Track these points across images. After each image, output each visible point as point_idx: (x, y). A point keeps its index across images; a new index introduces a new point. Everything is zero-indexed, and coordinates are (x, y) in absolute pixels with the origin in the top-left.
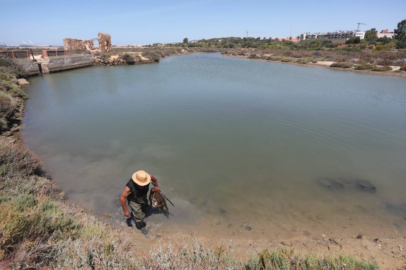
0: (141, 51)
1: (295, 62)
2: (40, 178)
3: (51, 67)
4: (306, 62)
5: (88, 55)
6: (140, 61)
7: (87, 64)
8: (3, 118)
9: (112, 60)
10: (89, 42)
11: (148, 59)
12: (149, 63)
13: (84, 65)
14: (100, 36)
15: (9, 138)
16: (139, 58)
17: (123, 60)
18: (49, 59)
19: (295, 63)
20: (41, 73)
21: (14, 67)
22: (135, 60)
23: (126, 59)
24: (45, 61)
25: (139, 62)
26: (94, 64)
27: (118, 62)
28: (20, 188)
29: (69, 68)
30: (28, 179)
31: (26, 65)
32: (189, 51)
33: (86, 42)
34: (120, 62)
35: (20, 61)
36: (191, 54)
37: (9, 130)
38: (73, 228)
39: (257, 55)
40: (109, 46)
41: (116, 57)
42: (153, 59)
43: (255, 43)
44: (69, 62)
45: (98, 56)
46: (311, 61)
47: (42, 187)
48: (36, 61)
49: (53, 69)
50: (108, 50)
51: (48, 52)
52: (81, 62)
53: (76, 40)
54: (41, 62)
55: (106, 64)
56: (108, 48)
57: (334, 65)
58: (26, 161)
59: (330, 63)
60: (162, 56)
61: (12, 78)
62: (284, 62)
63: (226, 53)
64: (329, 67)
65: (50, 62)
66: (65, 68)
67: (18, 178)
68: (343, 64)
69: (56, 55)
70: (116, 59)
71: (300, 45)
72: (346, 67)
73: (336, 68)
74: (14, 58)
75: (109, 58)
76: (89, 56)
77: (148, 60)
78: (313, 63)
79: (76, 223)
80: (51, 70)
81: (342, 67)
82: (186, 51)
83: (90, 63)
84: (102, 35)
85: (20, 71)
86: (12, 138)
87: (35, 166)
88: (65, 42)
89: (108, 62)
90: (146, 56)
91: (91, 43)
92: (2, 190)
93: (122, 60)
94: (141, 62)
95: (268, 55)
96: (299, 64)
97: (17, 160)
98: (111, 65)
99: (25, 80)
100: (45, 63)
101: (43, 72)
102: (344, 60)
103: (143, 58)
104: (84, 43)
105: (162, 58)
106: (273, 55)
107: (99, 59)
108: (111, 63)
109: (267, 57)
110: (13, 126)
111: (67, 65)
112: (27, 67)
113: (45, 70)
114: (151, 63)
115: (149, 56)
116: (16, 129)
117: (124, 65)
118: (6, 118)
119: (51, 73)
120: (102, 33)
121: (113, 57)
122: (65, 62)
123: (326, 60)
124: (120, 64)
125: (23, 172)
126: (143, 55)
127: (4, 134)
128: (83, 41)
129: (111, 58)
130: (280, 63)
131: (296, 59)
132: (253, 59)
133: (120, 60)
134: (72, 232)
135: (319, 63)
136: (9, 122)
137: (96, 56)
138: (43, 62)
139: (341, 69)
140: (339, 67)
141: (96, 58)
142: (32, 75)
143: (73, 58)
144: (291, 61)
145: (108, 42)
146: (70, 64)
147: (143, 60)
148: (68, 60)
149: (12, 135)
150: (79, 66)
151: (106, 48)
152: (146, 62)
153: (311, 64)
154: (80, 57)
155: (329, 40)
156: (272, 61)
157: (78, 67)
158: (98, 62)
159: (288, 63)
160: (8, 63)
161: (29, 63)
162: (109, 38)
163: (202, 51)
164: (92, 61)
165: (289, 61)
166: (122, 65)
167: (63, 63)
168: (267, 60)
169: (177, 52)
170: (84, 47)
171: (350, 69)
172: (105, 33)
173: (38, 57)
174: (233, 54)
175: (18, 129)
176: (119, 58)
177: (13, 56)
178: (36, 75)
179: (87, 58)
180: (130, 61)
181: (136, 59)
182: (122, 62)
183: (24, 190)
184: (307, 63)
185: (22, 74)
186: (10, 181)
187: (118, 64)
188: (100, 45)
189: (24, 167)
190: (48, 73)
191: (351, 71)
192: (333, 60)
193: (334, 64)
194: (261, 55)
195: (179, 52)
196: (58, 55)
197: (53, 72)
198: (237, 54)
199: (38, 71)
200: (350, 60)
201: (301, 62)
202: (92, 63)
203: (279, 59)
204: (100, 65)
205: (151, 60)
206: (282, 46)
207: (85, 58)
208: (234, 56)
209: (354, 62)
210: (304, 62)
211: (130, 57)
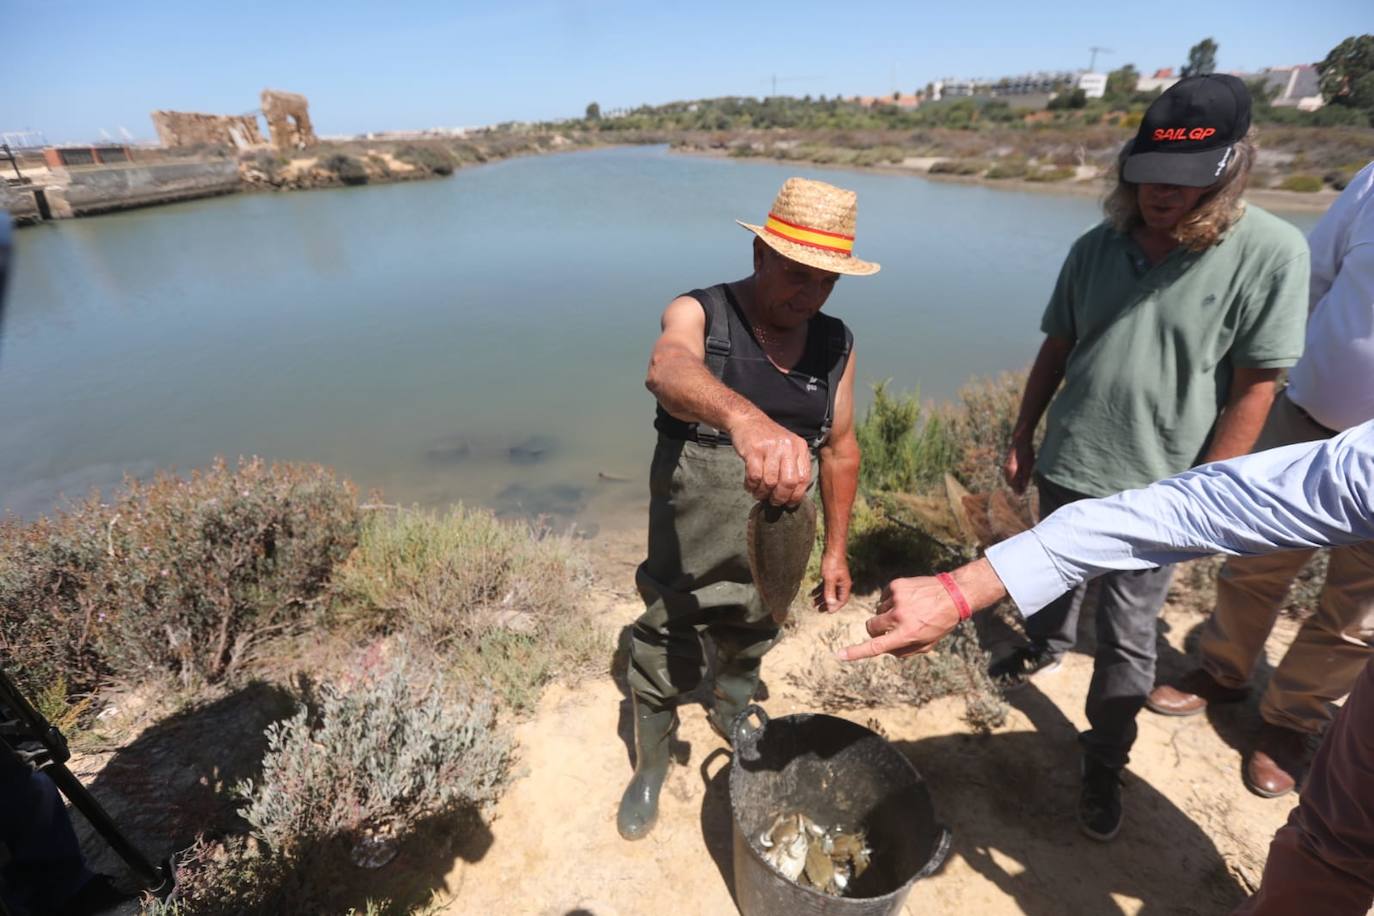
1: (845, 163)
3: (77, 197)
4: (872, 161)
6: (386, 172)
7: (211, 186)
9: (296, 172)
10: (243, 122)
11: (409, 167)
12: (416, 179)
13: (203, 190)
14: (270, 99)
16: (380, 164)
17: (329, 174)
18: (68, 175)
19: (847, 166)
20: (46, 216)
22: (368, 171)
23: (339, 170)
24: (52, 180)
25: (382, 177)
26: (238, 187)
27: (312, 179)
29: (145, 199)
32: (578, 142)
33: (231, 121)
34: (319, 177)
36: (583, 150)
39: (755, 146)
40: (303, 131)
41: (308, 164)
42: (429, 166)
44: (146, 183)
45: (251, 164)
46: (888, 158)
48: (27, 180)
49: (84, 203)
50: (300, 143)
51: (62, 152)
52: (192, 183)
53: (197, 117)
54: (43, 183)
55: (276, 185)
56: (301, 139)
57: (939, 168)
59: (928, 163)
60: (476, 157)
62: (819, 165)
63: (684, 143)
64: (926, 174)
65: (76, 182)
66: (131, 201)
68: (960, 165)
69: (93, 162)
70: (306, 170)
71: (919, 116)
72: (966, 173)
73: (942, 176)
75: (286, 168)
76: (219, 163)
77: (410, 172)
78: (892, 163)
80: (79, 207)
81: (958, 174)
82: (568, 141)
83: (223, 184)
84: (275, 98)
88: (159, 121)
89: (284, 180)
90: (406, 158)
93: (324, 173)
94: (389, 177)
95: (783, 145)
96: (855, 169)
98: (292, 189)
100: (56, 187)
101: (54, 213)
102: (973, 153)
103: (396, 165)
104: (226, 123)
105: (478, 163)
106: (800, 146)
107: (254, 172)
108: (293, 182)
109: (781, 151)
111: (139, 192)
113: (61, 208)
114: (423, 178)
115: (417, 158)
117: (331, 187)
119: (78, 217)
120: (274, 89)
121: (299, 165)
122: (131, 183)
124: (319, 184)
126: (398, 156)
128: (222, 118)
129: (291, 168)
130: (811, 165)
131: (851, 154)
132: (742, 159)
133: (320, 172)
135: (910, 162)
137: (244, 163)
138: (50, 183)
139: (953, 177)
140: (951, 173)
141: (244, 168)
143: (157, 170)
144: (837, 161)
145: (298, 119)
146: (151, 189)
147: (393, 172)
148: (140, 175)
150: (183, 193)
151: (295, 138)
152: (406, 175)
153: (885, 168)
154: (187, 167)
155: (1002, 99)
156: (791, 163)
157: (179, 196)
158: (251, 180)
159: (827, 166)
162: (303, 106)
163: (621, 140)
164: (233, 178)
165: (832, 160)
166: (327, 187)
167: (123, 186)
168: (780, 159)
169: (536, 146)
170: (225, 138)
171: (976, 177)
172: (285, 92)
173: (35, 173)
174: (697, 147)
176: (317, 166)
178: (25, 224)
179: (211, 169)
180: (352, 173)
181: (371, 167)
182: (329, 180)
184: (876, 165)
187: (313, 186)
188: (274, 128)
190: (69, 218)
193: (937, 165)
194: (766, 145)
195: (542, 146)
196: (102, 161)
197: (86, 212)
198: (706, 146)
199: (28, 211)
200: (989, 153)
201: (862, 160)
202: (234, 183)
203: (810, 155)
204: (258, 189)
205: (422, 169)
206: (866, 121)
207: (206, 170)
208: (699, 152)
209: (996, 157)
210: (866, 160)
211: (351, 163)
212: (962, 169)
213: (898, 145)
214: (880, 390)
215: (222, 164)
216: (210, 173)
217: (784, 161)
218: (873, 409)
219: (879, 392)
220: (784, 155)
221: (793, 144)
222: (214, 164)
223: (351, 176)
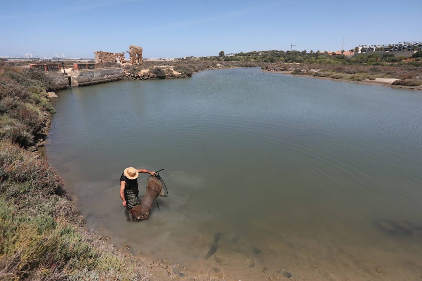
0: (173, 65)
2: (60, 198)
3: (80, 80)
4: (361, 79)
5: (118, 68)
6: (172, 75)
7: (116, 77)
8: (30, 133)
9: (142, 74)
10: (120, 55)
11: (180, 74)
12: (181, 77)
13: (113, 79)
14: (132, 48)
15: (34, 153)
16: (170, 72)
17: (153, 75)
18: (79, 73)
19: (347, 80)
20: (70, 86)
21: (45, 80)
23: (157, 73)
24: (73, 74)
25: (171, 77)
26: (123, 78)
27: (148, 76)
28: (40, 207)
29: (98, 81)
30: (49, 198)
31: (57, 79)
32: (225, 66)
33: (117, 55)
34: (150, 76)
35: (51, 74)
36: (227, 68)
37: (34, 145)
38: (90, 257)
39: (302, 71)
40: (140, 59)
41: (146, 71)
42: (186, 74)
43: (300, 57)
44: (99, 76)
45: (128, 70)
46: (368, 78)
47: (61, 208)
48: (66, 74)
49: (82, 82)
50: (139, 64)
51: (79, 65)
52: (111, 76)
53: (107, 53)
54: (71, 75)
55: (135, 78)
57: (397, 83)
58: (48, 179)
60: (195, 70)
61: (42, 91)
62: (334, 79)
64: (390, 85)
65: (81, 75)
66: (94, 82)
67: (39, 197)
69: (86, 69)
70: (146, 73)
71: (354, 59)
72: (413, 85)
73: (400, 86)
74: (46, 71)
75: (139, 72)
77: (180, 75)
78: (370, 80)
79: (93, 252)
80: (80, 84)
81: (408, 85)
82: (222, 65)
83: (119, 77)
85: (50, 84)
86: (36, 154)
87: (57, 184)
88: (96, 54)
89: (138, 76)
90: (179, 70)
91: (122, 56)
92: (22, 209)
93: (152, 74)
94: (173, 77)
95: (315, 71)
96: (353, 81)
97: (39, 177)
98: (140, 79)
99: (54, 93)
100: (75, 77)
101: (72, 85)
102: (410, 77)
103: (175, 73)
104: (115, 56)
106: (321, 71)
107: (129, 73)
108: (141, 77)
109: (315, 73)
110: (38, 141)
111: (96, 79)
112: (57, 80)
113: (75, 84)
114: (183, 77)
115: (182, 71)
116: (41, 144)
117: (154, 79)
118: (33, 132)
119: (80, 87)
121: (144, 71)
122: (95, 76)
123: (387, 76)
124: (150, 78)
125: (45, 190)
126: (175, 69)
127: (30, 149)
128: (115, 54)
129: (141, 72)
130: (329, 79)
131: (350, 76)
132: (297, 75)
133: (151, 74)
134: (89, 261)
135: (377, 80)
136: (35, 136)
137: (126, 70)
138: (73, 75)
139: (406, 87)
140: (404, 85)
141: (125, 71)
142: (61, 88)
143: (102, 71)
144: (343, 78)
145: (139, 55)
146: (99, 78)
147: (175, 75)
148: (98, 73)
149: (37, 150)
150: (108, 79)
151: (137, 61)
152: (178, 76)
153: (367, 81)
154: (110, 71)
155: (391, 53)
157: (107, 81)
158: (127, 76)
160: (40, 76)
161: (60, 76)
162: (141, 51)
163: (239, 65)
164: (122, 75)
165: (340, 77)
166: (152, 79)
167: (93, 77)
168: (314, 76)
169: (212, 66)
171: (418, 87)
172: (137, 46)
173: (68, 70)
174: (274, 70)
175: (43, 144)
176: (149, 72)
177: (46, 69)
178: (65, 89)
179: (117, 72)
181: (167, 73)
182: (153, 77)
183: (44, 210)
184: (363, 80)
185: (52, 88)
186: (31, 200)
187: (148, 78)
188: (131, 58)
189: (46, 185)
190: (76, 87)
191: (420, 89)
192: (395, 77)
194: (307, 71)
196: (88, 68)
197: (82, 85)
198: (279, 69)
199: (67, 84)
201: (355, 78)
202: (122, 77)
203: (329, 75)
204: (129, 79)
205: (184, 74)
207: (115, 72)
208: (276, 72)
210: (359, 78)
211: (161, 71)
215: (120, 70)
216: (116, 73)
222: (117, 70)
223: (161, 76)
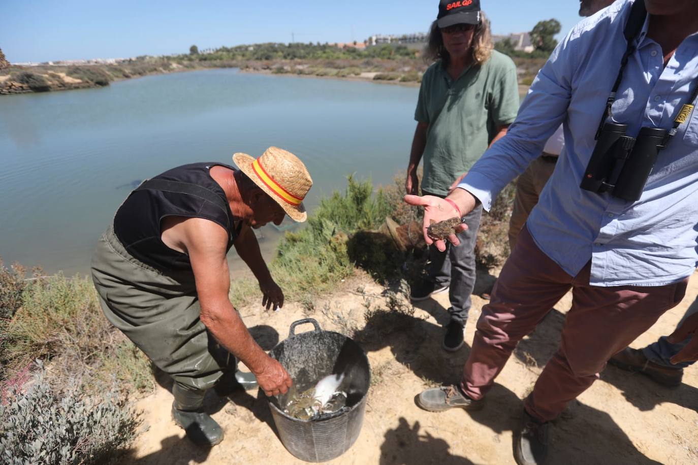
1: (333, 75)
4: (346, 74)
6: (61, 84)
11: (79, 81)
12: (84, 87)
16: (58, 79)
17: (20, 85)
22: (49, 83)
23: (27, 82)
25: (60, 87)
27: (8, 88)
32: (186, 67)
34: (13, 87)
39: (285, 68)
42: (92, 80)
43: (302, 51)
46: (353, 72)
59: (372, 75)
63: (247, 67)
64: (372, 80)
68: (388, 76)
70: (3, 82)
72: (391, 79)
77: (79, 83)
78: (356, 75)
82: (181, 66)
90: (76, 75)
93: (17, 84)
94: (64, 87)
95: (300, 67)
96: (338, 79)
102: (393, 70)
103: (69, 79)
105: (125, 79)
106: (308, 67)
109: (300, 70)
114: (89, 87)
115: (83, 75)
117: (24, 93)
124: (14, 91)
126: (69, 74)
130: (315, 78)
131: (335, 71)
132: (280, 75)
133: (14, 84)
135: (364, 75)
139: (385, 81)
147: (68, 83)
152: (77, 85)
153: (352, 78)
155: (404, 45)
156: (305, 76)
159: (324, 77)
166: (20, 93)
168: (298, 74)
169: (161, 69)
171: (396, 81)
174: (254, 69)
176: (10, 80)
180: (38, 84)
181: (51, 81)
182: (20, 88)
184: (348, 76)
187: (9, 92)
193: (377, 76)
194: (292, 67)
195: (165, 69)
198: (260, 68)
200: (400, 70)
201: (340, 74)
203: (314, 72)
205: (87, 82)
206: (341, 55)
209: (404, 72)
210: (343, 74)
211: (35, 78)
212: (388, 78)
213: (357, 66)
214: (351, 178)
217: (301, 75)
218: (348, 188)
219: (350, 179)
220: (301, 72)
221: (305, 66)
223: (37, 86)
